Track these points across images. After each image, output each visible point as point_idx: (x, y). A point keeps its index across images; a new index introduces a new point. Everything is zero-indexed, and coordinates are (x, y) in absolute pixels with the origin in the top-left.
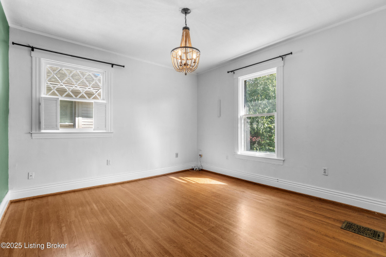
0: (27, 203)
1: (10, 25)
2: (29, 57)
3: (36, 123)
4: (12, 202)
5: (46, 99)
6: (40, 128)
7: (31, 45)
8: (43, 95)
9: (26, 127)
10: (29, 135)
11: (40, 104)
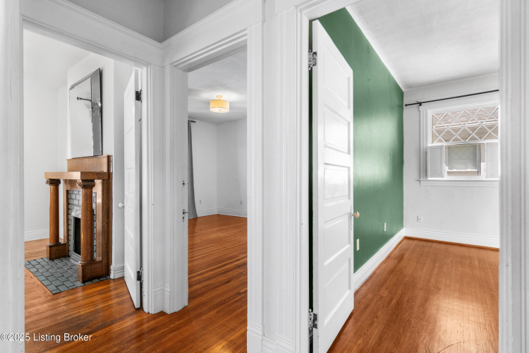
0: (415, 242)
1: (403, 90)
2: (418, 112)
3: (423, 171)
4: (407, 238)
5: (432, 148)
6: (426, 176)
7: (419, 101)
8: (430, 145)
9: (416, 175)
10: (418, 182)
11: (426, 153)
